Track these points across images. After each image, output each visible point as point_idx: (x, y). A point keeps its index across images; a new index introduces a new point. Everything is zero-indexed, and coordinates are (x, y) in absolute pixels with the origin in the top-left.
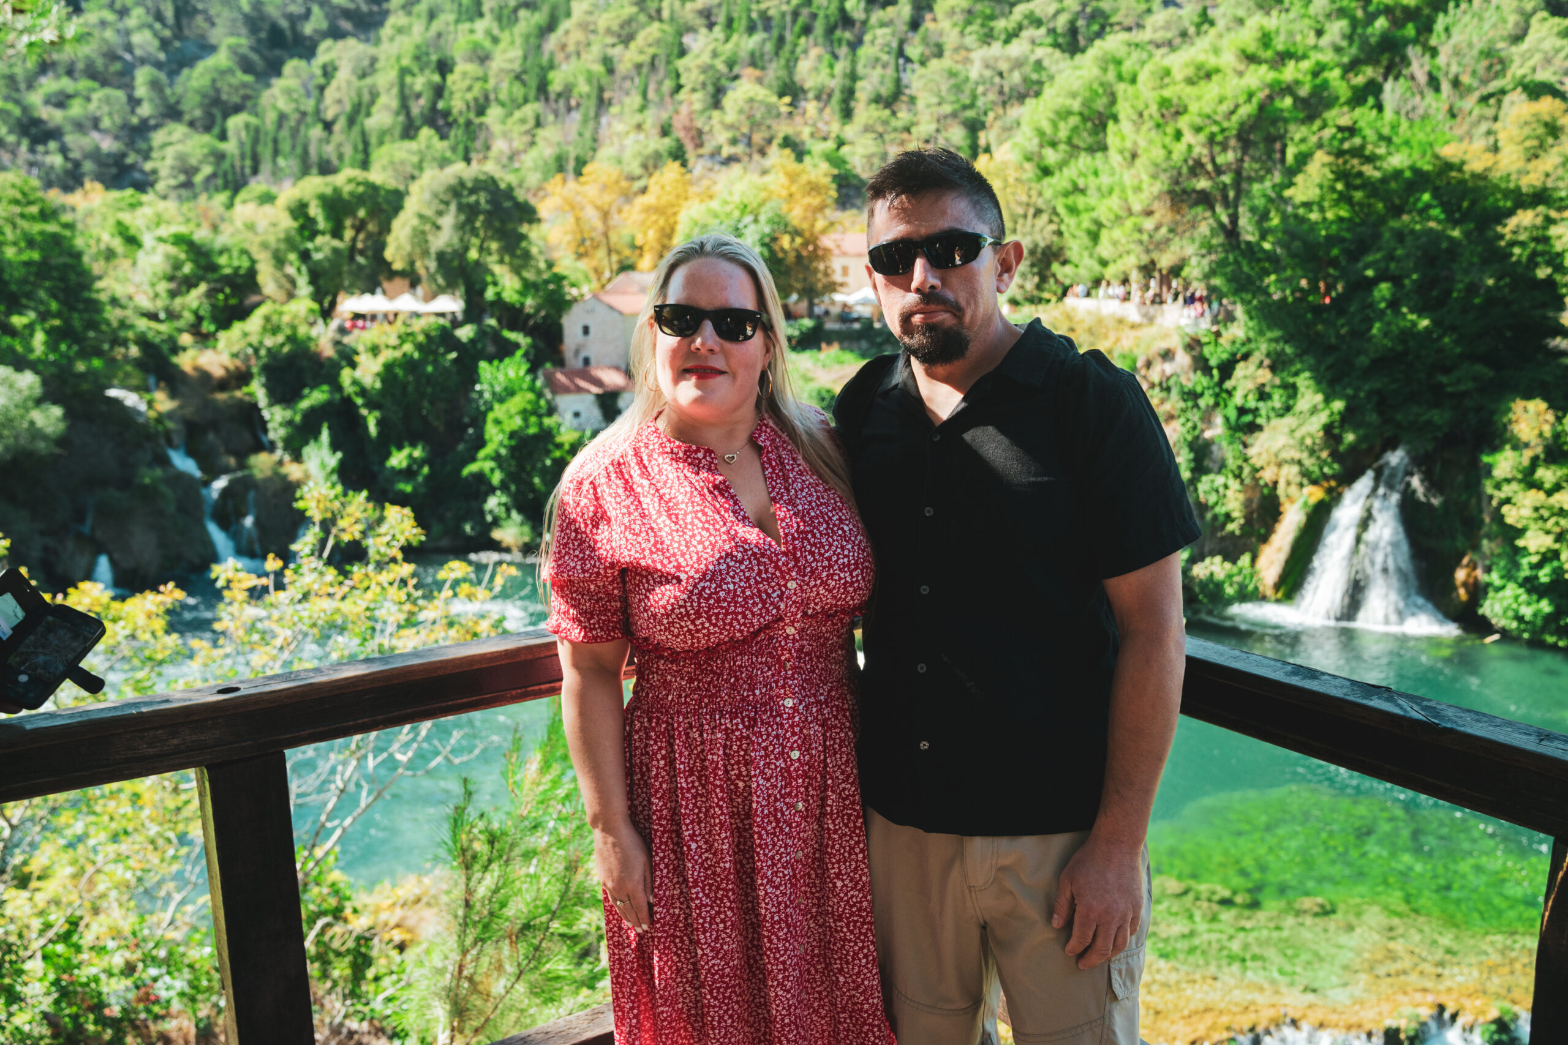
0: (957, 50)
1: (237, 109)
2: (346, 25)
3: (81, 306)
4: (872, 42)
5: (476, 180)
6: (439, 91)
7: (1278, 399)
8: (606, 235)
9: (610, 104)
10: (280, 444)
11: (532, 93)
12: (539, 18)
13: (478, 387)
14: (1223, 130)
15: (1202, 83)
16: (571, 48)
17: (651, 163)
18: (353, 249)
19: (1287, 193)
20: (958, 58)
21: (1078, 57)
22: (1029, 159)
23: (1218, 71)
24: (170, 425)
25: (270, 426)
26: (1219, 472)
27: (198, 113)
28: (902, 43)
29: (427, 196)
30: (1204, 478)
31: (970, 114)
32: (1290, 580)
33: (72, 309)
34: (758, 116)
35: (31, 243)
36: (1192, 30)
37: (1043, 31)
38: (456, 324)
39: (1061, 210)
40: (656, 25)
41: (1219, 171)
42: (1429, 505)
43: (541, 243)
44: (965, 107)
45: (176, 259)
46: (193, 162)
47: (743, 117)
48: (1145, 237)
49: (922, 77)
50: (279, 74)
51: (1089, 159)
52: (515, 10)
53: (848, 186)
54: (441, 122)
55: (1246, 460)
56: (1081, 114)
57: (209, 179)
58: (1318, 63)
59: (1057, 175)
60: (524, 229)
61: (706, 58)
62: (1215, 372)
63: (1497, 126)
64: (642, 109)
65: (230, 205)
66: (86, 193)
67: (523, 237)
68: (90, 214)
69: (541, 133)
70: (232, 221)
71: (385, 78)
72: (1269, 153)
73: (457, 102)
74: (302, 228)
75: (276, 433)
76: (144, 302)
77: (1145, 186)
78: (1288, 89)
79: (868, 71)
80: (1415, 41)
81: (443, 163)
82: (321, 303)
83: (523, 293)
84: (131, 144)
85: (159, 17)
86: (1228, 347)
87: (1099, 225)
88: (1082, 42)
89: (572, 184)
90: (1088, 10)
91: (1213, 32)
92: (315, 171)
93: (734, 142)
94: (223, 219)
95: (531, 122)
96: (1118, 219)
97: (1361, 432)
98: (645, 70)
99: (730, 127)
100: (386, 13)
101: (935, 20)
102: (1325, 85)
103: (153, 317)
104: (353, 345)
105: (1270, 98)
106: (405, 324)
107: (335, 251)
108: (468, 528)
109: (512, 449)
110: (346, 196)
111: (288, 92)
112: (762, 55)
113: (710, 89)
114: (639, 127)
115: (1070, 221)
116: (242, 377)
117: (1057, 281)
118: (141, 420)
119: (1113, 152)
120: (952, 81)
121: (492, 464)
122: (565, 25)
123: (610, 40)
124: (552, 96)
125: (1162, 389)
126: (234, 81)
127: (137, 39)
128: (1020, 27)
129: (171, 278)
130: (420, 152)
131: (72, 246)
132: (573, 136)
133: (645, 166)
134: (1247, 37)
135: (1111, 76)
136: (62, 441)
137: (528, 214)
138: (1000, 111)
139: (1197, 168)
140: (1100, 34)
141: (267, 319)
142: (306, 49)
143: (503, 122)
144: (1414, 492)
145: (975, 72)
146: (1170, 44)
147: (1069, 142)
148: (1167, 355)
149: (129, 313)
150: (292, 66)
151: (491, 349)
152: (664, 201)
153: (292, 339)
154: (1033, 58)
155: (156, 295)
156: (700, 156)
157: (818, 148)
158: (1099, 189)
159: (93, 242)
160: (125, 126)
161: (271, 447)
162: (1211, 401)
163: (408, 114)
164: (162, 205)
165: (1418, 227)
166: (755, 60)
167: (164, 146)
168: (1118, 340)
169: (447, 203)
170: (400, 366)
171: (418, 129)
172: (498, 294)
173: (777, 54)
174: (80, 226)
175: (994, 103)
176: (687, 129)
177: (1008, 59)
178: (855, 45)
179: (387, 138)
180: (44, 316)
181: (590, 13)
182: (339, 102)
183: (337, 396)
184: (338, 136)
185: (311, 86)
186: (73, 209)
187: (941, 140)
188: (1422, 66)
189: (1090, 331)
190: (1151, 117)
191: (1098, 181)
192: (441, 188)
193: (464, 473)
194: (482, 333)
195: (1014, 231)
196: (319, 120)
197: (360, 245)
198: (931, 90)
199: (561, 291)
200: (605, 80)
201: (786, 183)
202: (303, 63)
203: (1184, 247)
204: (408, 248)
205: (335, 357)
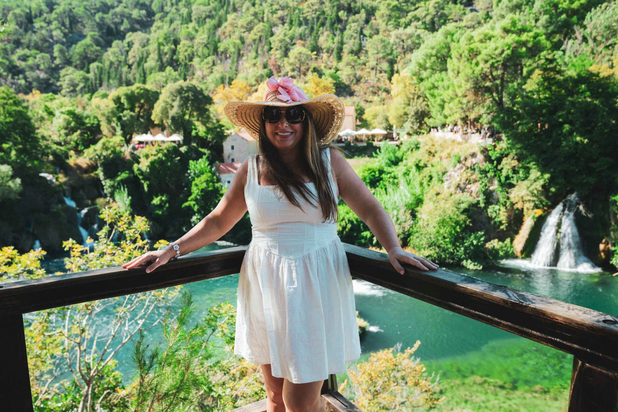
0: (385, 31)
1: (94, 60)
2: (137, 26)
3: (30, 140)
4: (350, 29)
5: (188, 87)
6: (174, 52)
7: (521, 174)
9: (243, 56)
10: (109, 195)
11: (211, 52)
12: (214, 22)
13: (189, 171)
14: (497, 62)
15: (487, 42)
16: (227, 34)
17: (259, 79)
18: (139, 116)
19: (524, 87)
20: (385, 34)
21: (435, 33)
22: (414, 75)
23: (494, 37)
24: (65, 187)
25: (105, 187)
26: (496, 204)
27: (78, 62)
28: (362, 29)
29: (168, 94)
30: (490, 207)
31: (390, 57)
32: (528, 249)
33: (27, 141)
34: (303, 60)
35: (10, 114)
36: (483, 21)
37: (420, 22)
38: (180, 145)
39: (428, 96)
40: (261, 23)
41: (494, 78)
42: (587, 217)
43: (214, 112)
44: (388, 55)
45: (69, 120)
46: (76, 82)
47: (297, 60)
48: (464, 106)
49: (370, 42)
50: (111, 46)
51: (439, 75)
52: (205, 19)
53: (340, 87)
54: (175, 64)
55: (508, 198)
56: (436, 55)
57: (82, 89)
58: (536, 33)
59: (426, 81)
60: (208, 107)
61: (281, 37)
63: (613, 57)
64: (256, 58)
65: (90, 99)
66: (33, 95)
67: (207, 110)
68: (34, 103)
69: (215, 68)
70: (91, 105)
71: (152, 47)
72: (516, 71)
73: (181, 56)
74: (118, 108)
75: (107, 190)
76: (56, 138)
77: (463, 85)
78: (524, 44)
79: (348, 40)
80: (577, 24)
81: (176, 80)
82: (125, 138)
83: (207, 133)
84: (52, 75)
85: (63, 24)
86: (499, 152)
87: (444, 102)
88: (437, 27)
89: (227, 88)
90: (439, 14)
91: (491, 21)
92: (124, 85)
93: (293, 70)
95: (211, 64)
97: (558, 187)
98: (257, 42)
99: (291, 64)
100: (154, 21)
101: (375, 19)
102: (539, 42)
104: (138, 154)
105: (517, 48)
106: (159, 146)
107: (131, 116)
108: (184, 229)
109: (202, 196)
110: (136, 94)
111: (114, 53)
112: (305, 35)
113: (283, 49)
114: (254, 65)
115: (431, 100)
116: (93, 168)
117: (427, 125)
118: (53, 185)
119: (449, 71)
120: (383, 44)
121: (194, 202)
122: (225, 24)
123: (243, 30)
124: (220, 53)
125: (472, 169)
126: (92, 49)
127: (54, 33)
128: (411, 21)
129: (66, 128)
130: (166, 76)
131: (28, 116)
132: (228, 69)
133: (257, 81)
134: (506, 22)
135: (449, 40)
136: (21, 194)
137: (209, 101)
138: (403, 56)
139: (485, 77)
140: (444, 23)
141: (104, 144)
142: (121, 36)
143: (200, 64)
144: (581, 211)
145: (392, 40)
146: (473, 27)
147: (431, 68)
148: (473, 155)
149: (49, 142)
150: (115, 43)
151: (194, 156)
153: (114, 152)
154: (416, 34)
155: (60, 135)
156: (280, 76)
157: (327, 72)
158: (443, 87)
159: (35, 114)
160: (50, 68)
161: (105, 196)
162: (493, 174)
163: (162, 61)
164: (63, 99)
165: (581, 100)
166: (302, 37)
167: (64, 76)
168: (452, 149)
169: (176, 97)
170: (157, 163)
171: (166, 67)
172: (197, 133)
173: (311, 34)
174: (30, 108)
175: (400, 53)
176: (274, 65)
177: (406, 34)
178: (343, 30)
179: (153, 71)
180: (15, 144)
181: (234, 19)
182: (134, 57)
183: (132, 175)
184: (134, 70)
185: (123, 51)
186: (28, 101)
187: (378, 68)
188: (580, 33)
189: (441, 146)
190: (465, 56)
191: (443, 83)
192: (174, 91)
193: (183, 206)
194: (190, 149)
195: (409, 105)
196: (127, 64)
197: (141, 114)
198: (374, 48)
199: (222, 132)
200: (241, 46)
201: (315, 86)
202: (120, 42)
203: (481, 110)
204: (160, 115)
205: (131, 159)
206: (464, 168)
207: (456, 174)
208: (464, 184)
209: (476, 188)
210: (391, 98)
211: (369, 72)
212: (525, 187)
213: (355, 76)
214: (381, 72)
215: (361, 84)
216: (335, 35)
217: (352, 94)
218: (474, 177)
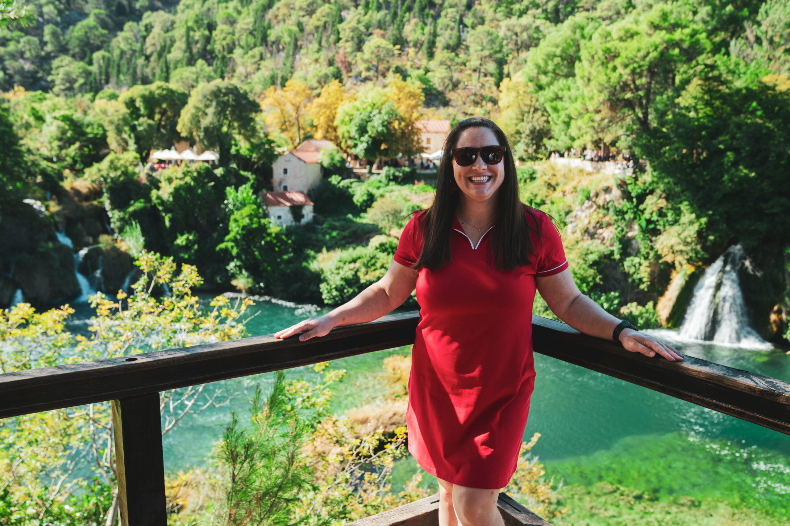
0: (492, 20)
1: (98, 48)
2: (159, 4)
3: (11, 154)
4: (446, 16)
5: (227, 88)
6: (208, 40)
7: (670, 216)
8: (297, 119)
9: (301, 48)
10: (117, 231)
11: (259, 42)
12: (263, 1)
13: (226, 202)
14: (640, 66)
15: (629, 40)
16: (280, 17)
17: (323, 80)
18: (159, 125)
19: (677, 101)
20: (493, 25)
21: (559, 25)
22: (531, 81)
23: (637, 34)
24: (57, 218)
25: (112, 220)
26: (636, 256)
27: (77, 50)
28: (462, 17)
29: (200, 97)
30: (628, 259)
31: (499, 56)
32: (676, 317)
33: (8, 155)
34: (382, 56)
36: (623, 11)
37: (540, 10)
38: (214, 166)
39: (549, 109)
40: (327, 5)
41: (637, 89)
42: (755, 276)
43: (262, 123)
44: (496, 52)
45: (64, 128)
46: (74, 76)
47: (373, 56)
48: (596, 125)
49: (472, 35)
50: (122, 29)
51: (565, 81)
53: (431, 94)
54: (209, 57)
55: (652, 248)
56: (561, 56)
57: (81, 86)
58: (693, 30)
59: (547, 88)
60: (253, 115)
61: (354, 24)
62: (635, 200)
64: (319, 51)
65: (93, 100)
66: (15, 92)
67: (252, 120)
68: (17, 104)
69: (263, 63)
70: (94, 109)
71: (179, 32)
72: (666, 80)
73: (218, 46)
74: (132, 113)
75: (115, 224)
76: (45, 152)
77: (595, 97)
78: (677, 44)
79: (443, 32)
80: (748, 18)
81: (209, 79)
82: (141, 154)
83: (251, 150)
84: (40, 66)
86: (642, 186)
87: (570, 118)
88: (561, 17)
89: (279, 91)
91: (635, 12)
92: (139, 82)
93: (368, 69)
94: (89, 108)
95: (258, 58)
96: (581, 115)
97: (717, 235)
98: (320, 30)
99: (366, 61)
101: (480, 4)
102: (697, 42)
103: (50, 160)
104: (158, 177)
105: (667, 49)
106: (187, 166)
107: (150, 125)
108: (218, 279)
109: (244, 236)
110: (156, 96)
111: (126, 39)
112: (385, 22)
113: (356, 40)
114: (317, 61)
115: (554, 115)
116: (96, 194)
117: (546, 148)
118: (41, 216)
119: (578, 78)
120: (489, 38)
121: (233, 244)
122: (277, 5)
123: (302, 13)
124: (270, 43)
125: (604, 209)
126: (97, 33)
127: (45, 9)
128: (527, 9)
129: (60, 139)
130: (197, 73)
131: (7, 121)
132: (281, 65)
133: (319, 82)
134: (654, 15)
135: (578, 36)
137: (255, 107)
138: (516, 54)
139: (625, 87)
140: (572, 13)
141: (112, 162)
142: (137, 16)
143: (242, 57)
144: (747, 268)
145: (502, 33)
146: (610, 19)
147: (554, 72)
148: (607, 190)
149: (37, 157)
150: (128, 25)
151: (233, 181)
152: (329, 101)
153: (125, 173)
154: (534, 25)
155: (52, 149)
156: (350, 77)
157: (414, 73)
158: (570, 98)
159: (19, 119)
160: (38, 56)
161: (111, 232)
162: (632, 216)
163: (191, 52)
164: (57, 99)
165: (749, 121)
166: (381, 25)
167: (58, 67)
168: (580, 181)
169: (211, 101)
170: (183, 190)
171: (196, 60)
172: (238, 151)
173: (393, 22)
174: (12, 110)
175: (512, 50)
176: (343, 62)
177: (520, 26)
178: (436, 17)
179: (179, 65)
182: (154, 45)
183: (148, 205)
184: (152, 64)
185: (138, 36)
186: (9, 101)
187: (483, 70)
188: (752, 32)
189: (564, 176)
190: (599, 59)
191: (569, 93)
192: (208, 92)
193: (218, 248)
194: (228, 172)
195: (523, 120)
196: (143, 54)
197: (163, 123)
198: (477, 43)
199: (271, 149)
200: (299, 35)
201: (397, 92)
202: (134, 24)
203: (617, 130)
204: (189, 125)
205: (148, 183)
206: (595, 207)
207: (584, 215)
208: (594, 227)
209: (609, 233)
210: (499, 110)
211: (470, 75)
212: (676, 234)
213: (451, 79)
214: (485, 75)
215: (459, 91)
216: (425, 24)
217: (446, 103)
218: (607, 219)
